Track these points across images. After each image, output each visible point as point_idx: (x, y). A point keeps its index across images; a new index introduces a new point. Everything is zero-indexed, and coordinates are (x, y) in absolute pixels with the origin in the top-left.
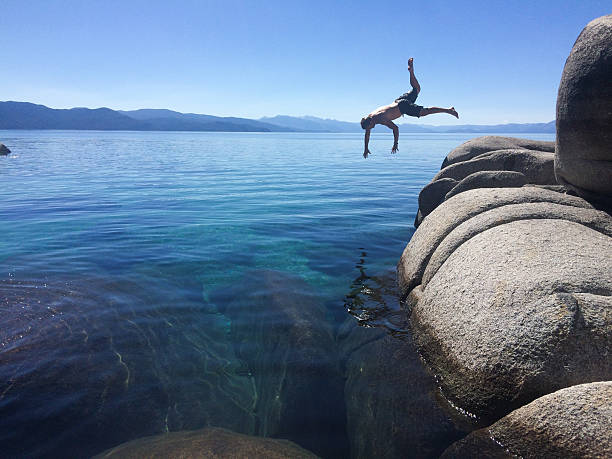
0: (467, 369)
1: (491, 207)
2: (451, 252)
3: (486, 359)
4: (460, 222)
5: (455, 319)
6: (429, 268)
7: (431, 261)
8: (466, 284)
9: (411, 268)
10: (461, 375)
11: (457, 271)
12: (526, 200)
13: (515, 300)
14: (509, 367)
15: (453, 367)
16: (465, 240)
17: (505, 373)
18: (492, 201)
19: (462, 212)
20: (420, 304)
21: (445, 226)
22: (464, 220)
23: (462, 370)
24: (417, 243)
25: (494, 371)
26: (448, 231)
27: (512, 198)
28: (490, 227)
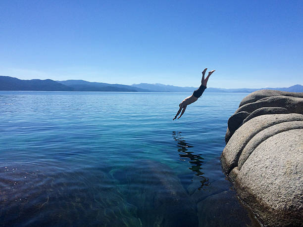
0: (273, 209)
1: (274, 124)
2: (255, 148)
3: (284, 203)
4: (258, 132)
5: (263, 182)
6: (242, 157)
7: (243, 153)
8: (268, 163)
9: (230, 158)
10: (270, 213)
11: (261, 157)
12: (294, 120)
13: (298, 170)
14: (298, 207)
15: (265, 209)
16: (262, 141)
17: (296, 211)
18: (275, 120)
19: (259, 126)
20: (239, 176)
21: (249, 134)
22: (260, 131)
23: (271, 210)
24: (233, 145)
25: (289, 210)
26: (252, 137)
27: (286, 119)
28: (276, 133)
